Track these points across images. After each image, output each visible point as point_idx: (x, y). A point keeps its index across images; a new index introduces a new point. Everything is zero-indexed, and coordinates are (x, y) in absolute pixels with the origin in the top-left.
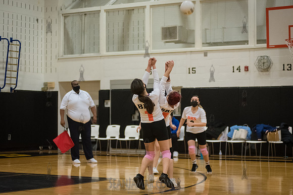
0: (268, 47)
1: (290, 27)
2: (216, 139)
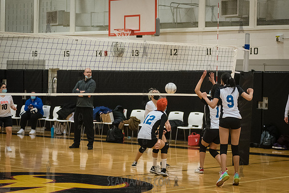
0: (109, 35)
1: (125, 16)
2: (65, 119)
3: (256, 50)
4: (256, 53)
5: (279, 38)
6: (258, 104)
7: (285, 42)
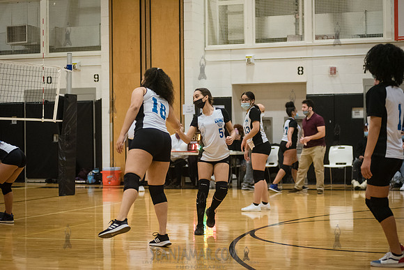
3: (49, 79)
4: (49, 82)
5: (76, 65)
6: (53, 136)
7: (82, 69)
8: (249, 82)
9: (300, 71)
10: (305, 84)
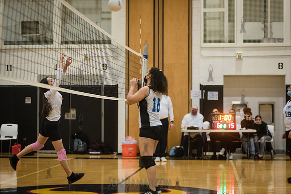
5: (88, 56)
8: (238, 74)
9: (281, 66)
10: (283, 76)
